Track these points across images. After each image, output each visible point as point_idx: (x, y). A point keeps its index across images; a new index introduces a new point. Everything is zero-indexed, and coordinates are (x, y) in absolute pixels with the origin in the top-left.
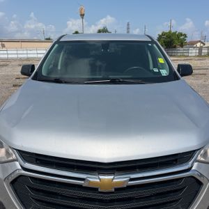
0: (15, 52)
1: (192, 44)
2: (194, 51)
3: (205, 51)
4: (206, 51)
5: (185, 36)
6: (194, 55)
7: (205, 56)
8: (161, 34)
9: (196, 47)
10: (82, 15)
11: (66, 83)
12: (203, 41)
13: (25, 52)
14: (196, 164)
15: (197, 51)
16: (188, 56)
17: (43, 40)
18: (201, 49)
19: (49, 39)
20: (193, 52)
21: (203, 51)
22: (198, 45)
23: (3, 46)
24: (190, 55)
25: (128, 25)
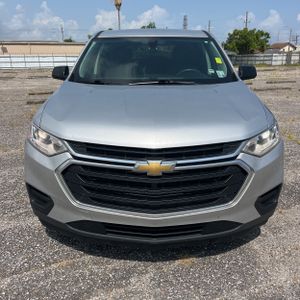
0: (22, 59)
1: (278, 48)
2: (280, 58)
3: (295, 58)
4: (297, 58)
5: (267, 35)
6: (279, 63)
7: (295, 65)
8: (232, 33)
9: (284, 52)
10: (118, 6)
11: (108, 84)
12: (293, 43)
13: (36, 59)
14: (241, 154)
15: (285, 58)
16: (270, 65)
17: (62, 41)
18: (289, 55)
19: (70, 41)
20: (278, 59)
21: (293, 58)
22: (286, 49)
23: (5, 51)
24: (274, 63)
25: (185, 19)
